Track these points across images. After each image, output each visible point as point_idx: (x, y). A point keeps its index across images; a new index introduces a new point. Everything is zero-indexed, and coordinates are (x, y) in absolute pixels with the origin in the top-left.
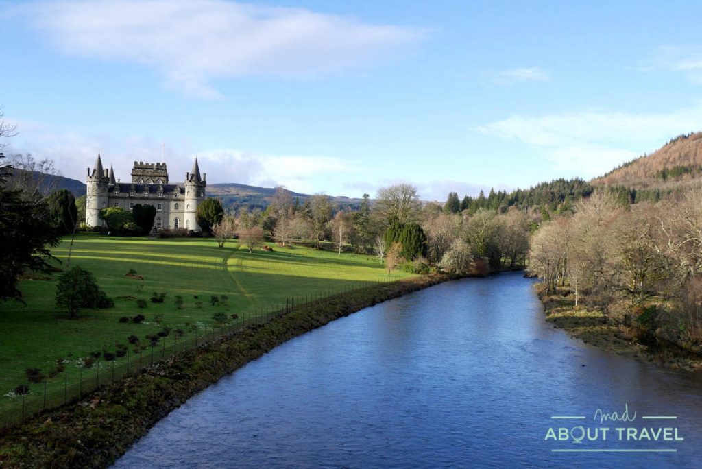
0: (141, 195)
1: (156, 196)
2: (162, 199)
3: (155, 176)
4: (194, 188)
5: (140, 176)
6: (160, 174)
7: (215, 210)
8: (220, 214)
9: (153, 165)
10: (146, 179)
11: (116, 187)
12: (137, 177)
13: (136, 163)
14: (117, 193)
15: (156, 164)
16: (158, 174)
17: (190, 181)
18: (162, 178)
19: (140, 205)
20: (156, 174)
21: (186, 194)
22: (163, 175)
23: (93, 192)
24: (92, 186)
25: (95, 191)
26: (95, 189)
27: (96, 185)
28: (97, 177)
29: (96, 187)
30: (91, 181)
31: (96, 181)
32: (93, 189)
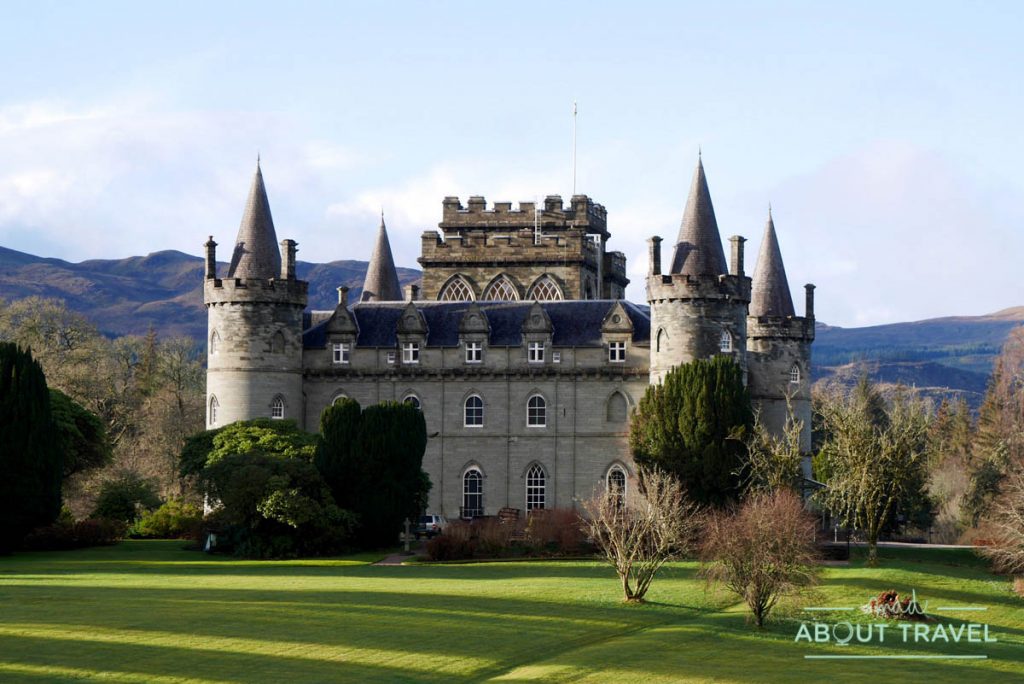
0: (452, 359)
1: (517, 359)
2: (548, 373)
3: (528, 264)
4: (684, 310)
5: (459, 264)
6: (551, 253)
7: (708, 418)
8: (735, 434)
9: (526, 207)
10: (485, 278)
11: (337, 326)
12: (444, 274)
13: (451, 204)
14: (341, 352)
15: (540, 206)
16: (545, 253)
17: (667, 280)
18: (562, 272)
19: (352, 407)
20: (530, 253)
21: (653, 343)
22: (563, 254)
23: (230, 351)
24: (227, 323)
25: (236, 346)
26: (235, 338)
27: (242, 320)
28: (243, 282)
29: (243, 329)
30: (219, 300)
31: (238, 299)
32: (227, 339)
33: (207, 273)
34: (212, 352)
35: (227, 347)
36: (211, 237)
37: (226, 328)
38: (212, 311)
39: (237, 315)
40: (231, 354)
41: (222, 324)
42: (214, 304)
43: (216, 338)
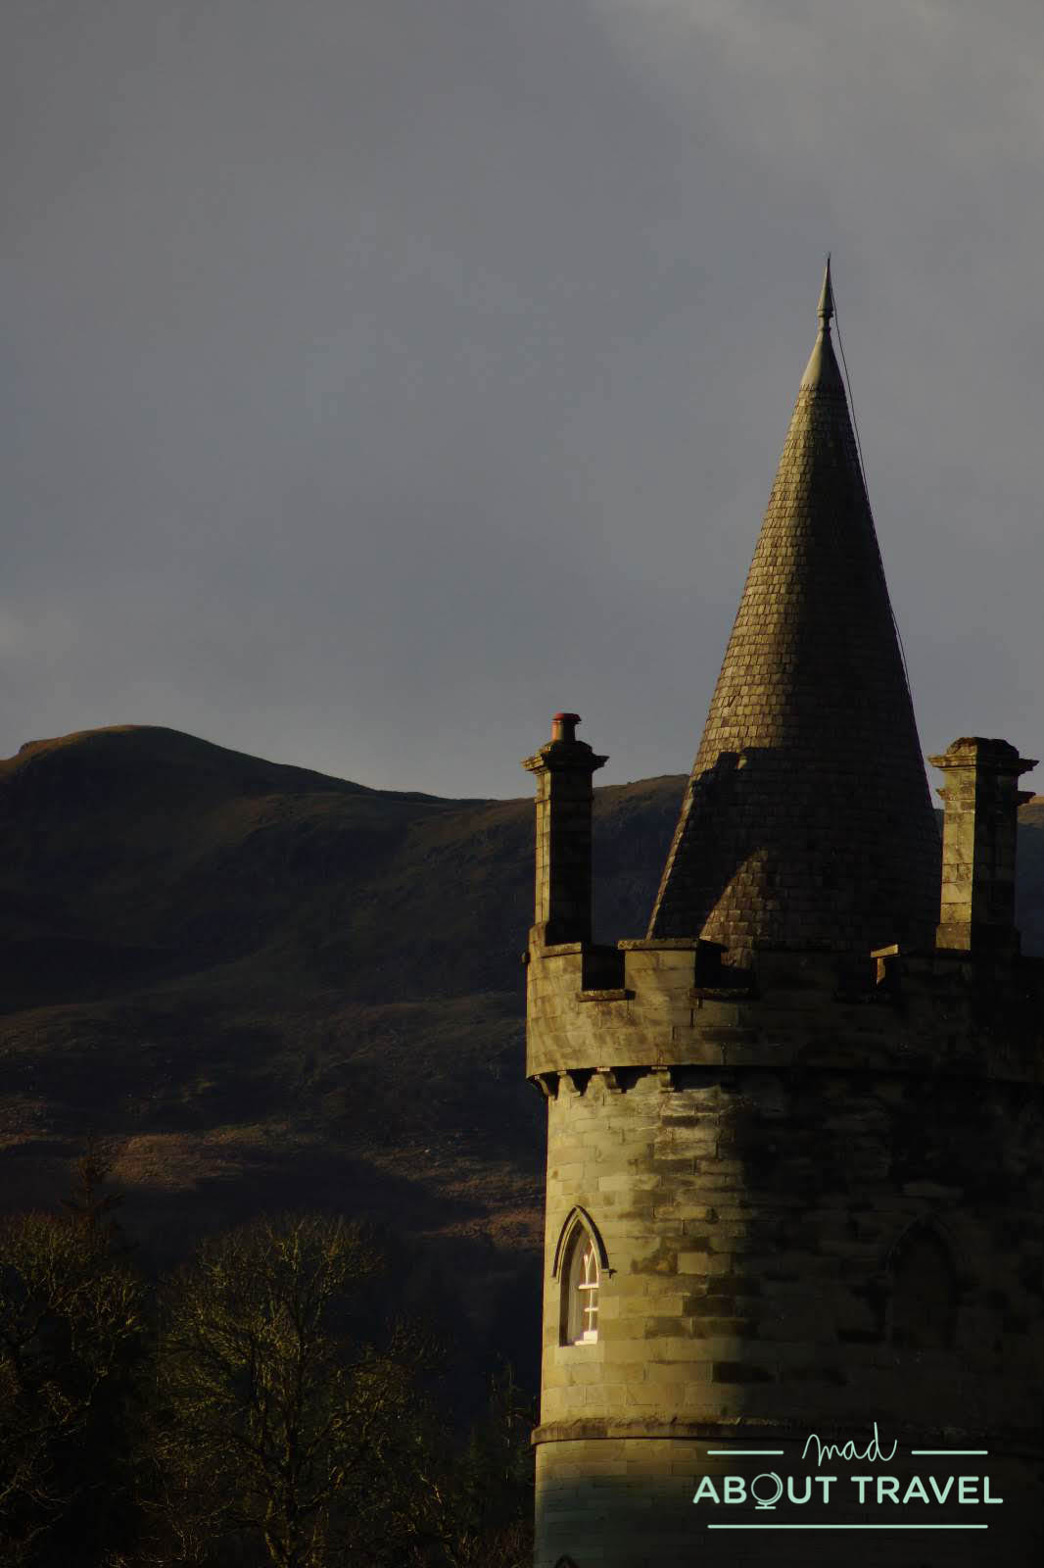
23: (666, 1327)
24: (649, 1182)
25: (695, 1306)
26: (691, 1264)
27: (732, 1167)
28: (736, 956)
29: (733, 1214)
30: (605, 1057)
31: (710, 1054)
32: (643, 1268)
33: (542, 914)
34: (564, 1341)
35: (647, 1310)
36: (569, 722)
37: (646, 1207)
38: (566, 1115)
39: (698, 1140)
40: (671, 1347)
41: (620, 1184)
42: (581, 1078)
43: (590, 1258)
